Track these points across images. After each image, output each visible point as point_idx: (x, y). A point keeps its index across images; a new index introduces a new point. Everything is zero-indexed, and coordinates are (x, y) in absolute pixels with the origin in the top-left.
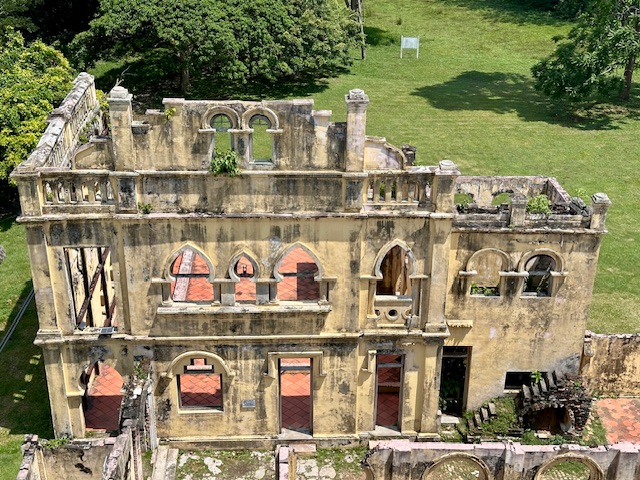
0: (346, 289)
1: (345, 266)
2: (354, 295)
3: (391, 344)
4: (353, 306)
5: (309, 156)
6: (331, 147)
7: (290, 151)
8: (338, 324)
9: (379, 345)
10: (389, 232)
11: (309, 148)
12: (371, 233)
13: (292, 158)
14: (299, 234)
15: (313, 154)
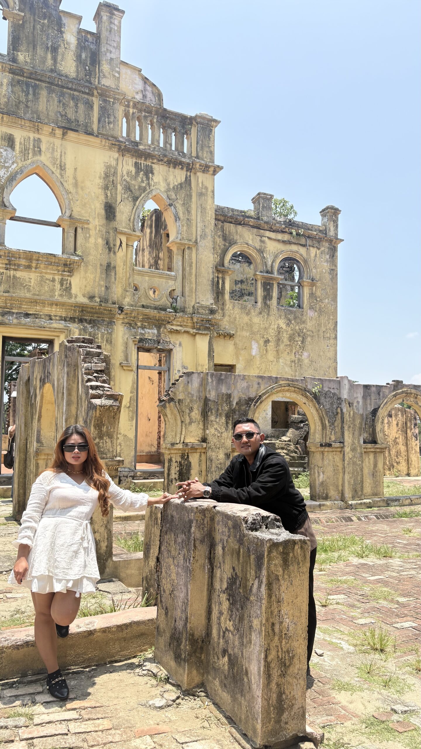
0: (100, 241)
1: (99, 208)
2: (110, 249)
3: (155, 331)
4: (109, 265)
5: (55, 59)
6: (80, 56)
7: (31, 46)
8: (88, 289)
9: (140, 331)
10: (148, 178)
11: (55, 50)
12: (128, 173)
13: (33, 55)
14: (40, 151)
15: (59, 58)
